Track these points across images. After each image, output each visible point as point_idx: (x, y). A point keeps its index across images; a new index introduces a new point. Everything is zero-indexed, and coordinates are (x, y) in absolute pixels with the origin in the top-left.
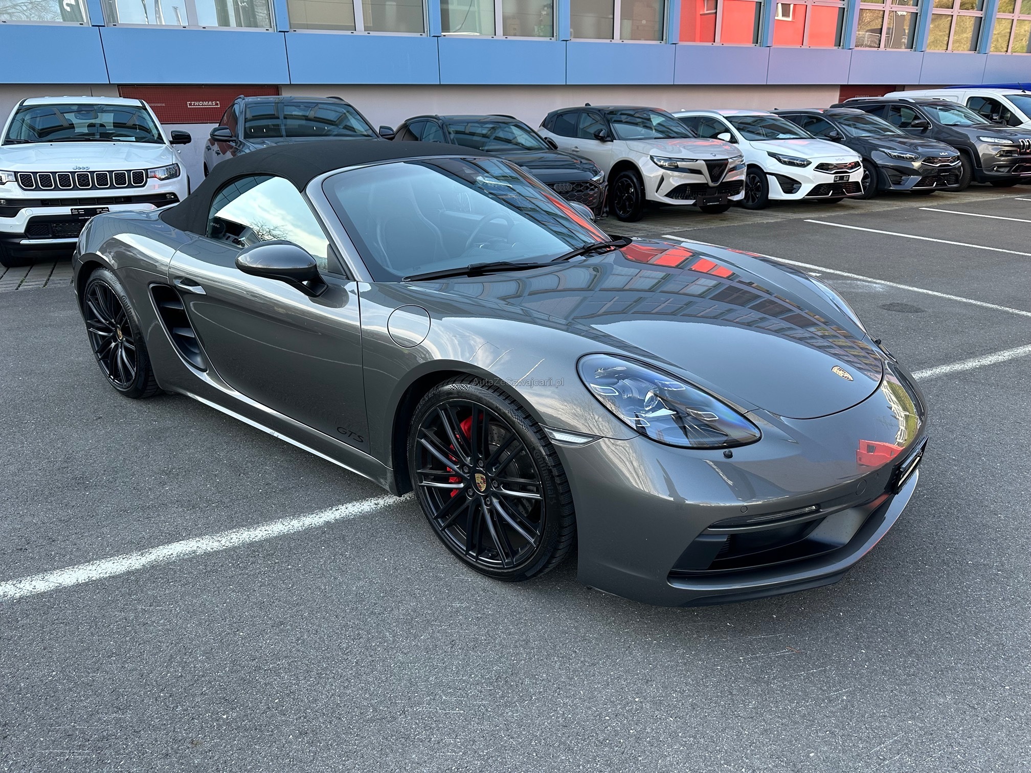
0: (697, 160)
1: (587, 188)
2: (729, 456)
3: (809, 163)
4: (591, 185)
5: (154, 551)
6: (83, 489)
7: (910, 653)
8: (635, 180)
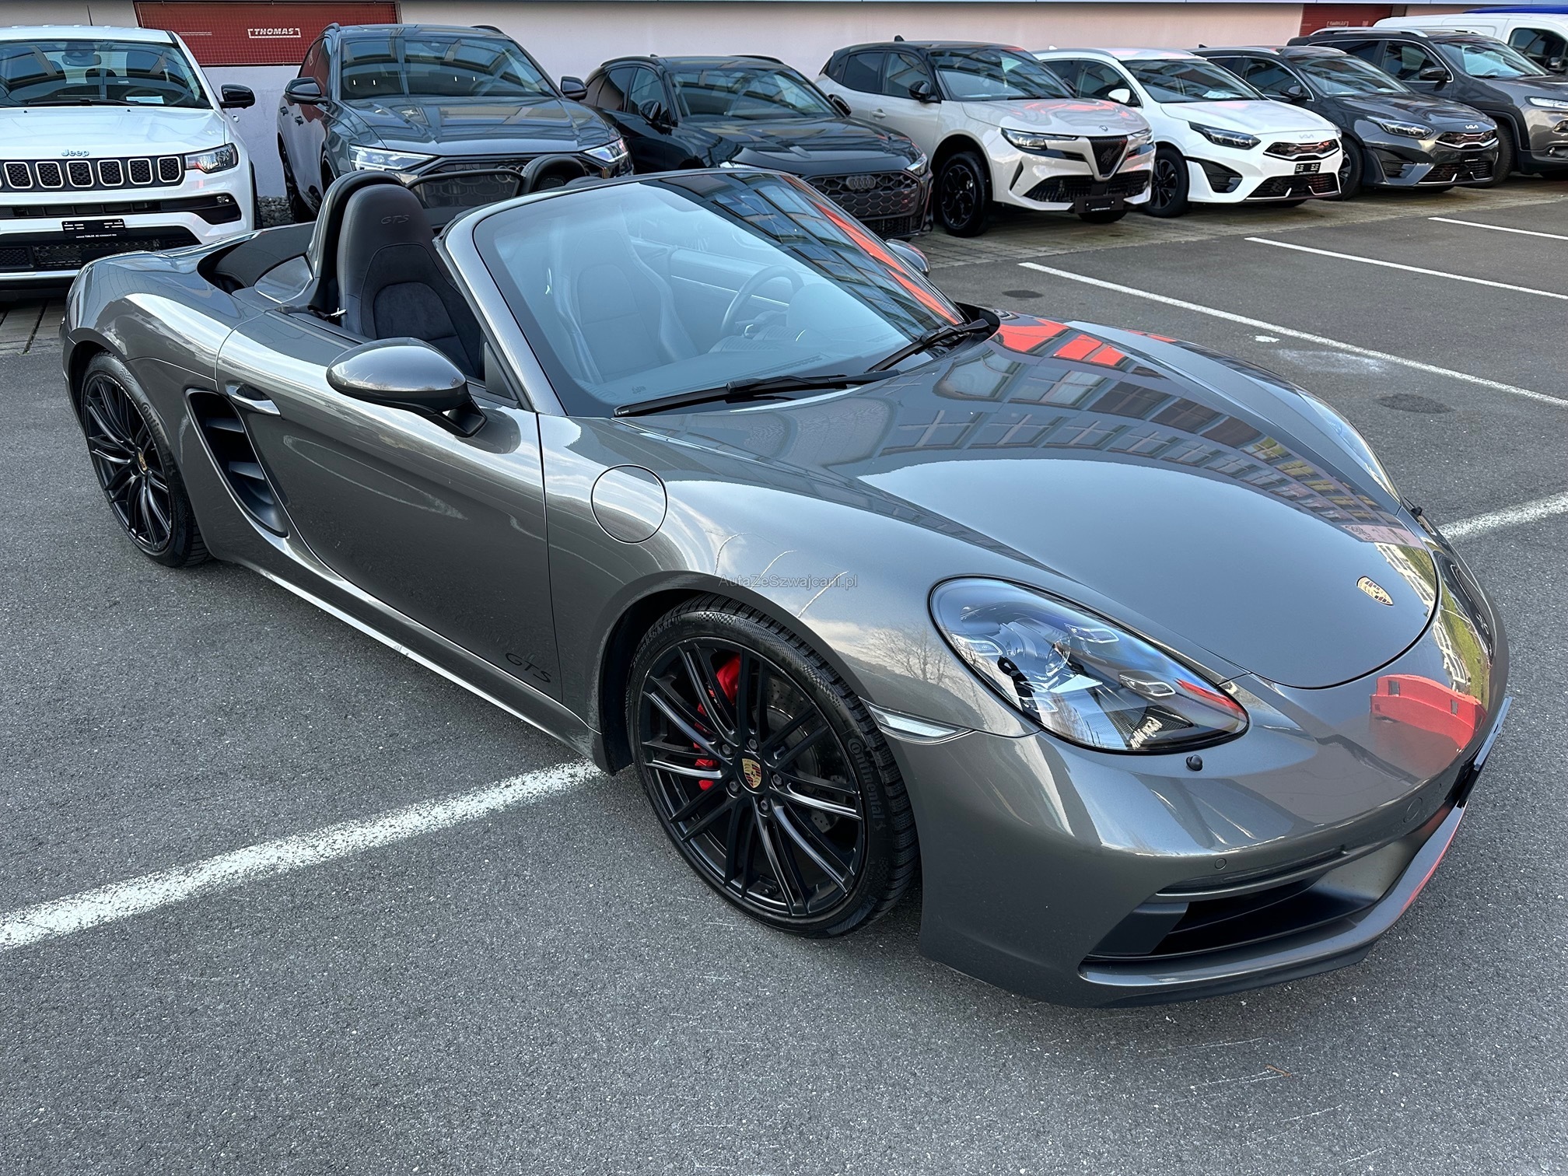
0: (1077, 137)
1: (900, 183)
2: (1196, 767)
3: (1257, 142)
4: (906, 178)
5: (206, 865)
6: (88, 741)
7: (1475, 1076)
8: (976, 168)
